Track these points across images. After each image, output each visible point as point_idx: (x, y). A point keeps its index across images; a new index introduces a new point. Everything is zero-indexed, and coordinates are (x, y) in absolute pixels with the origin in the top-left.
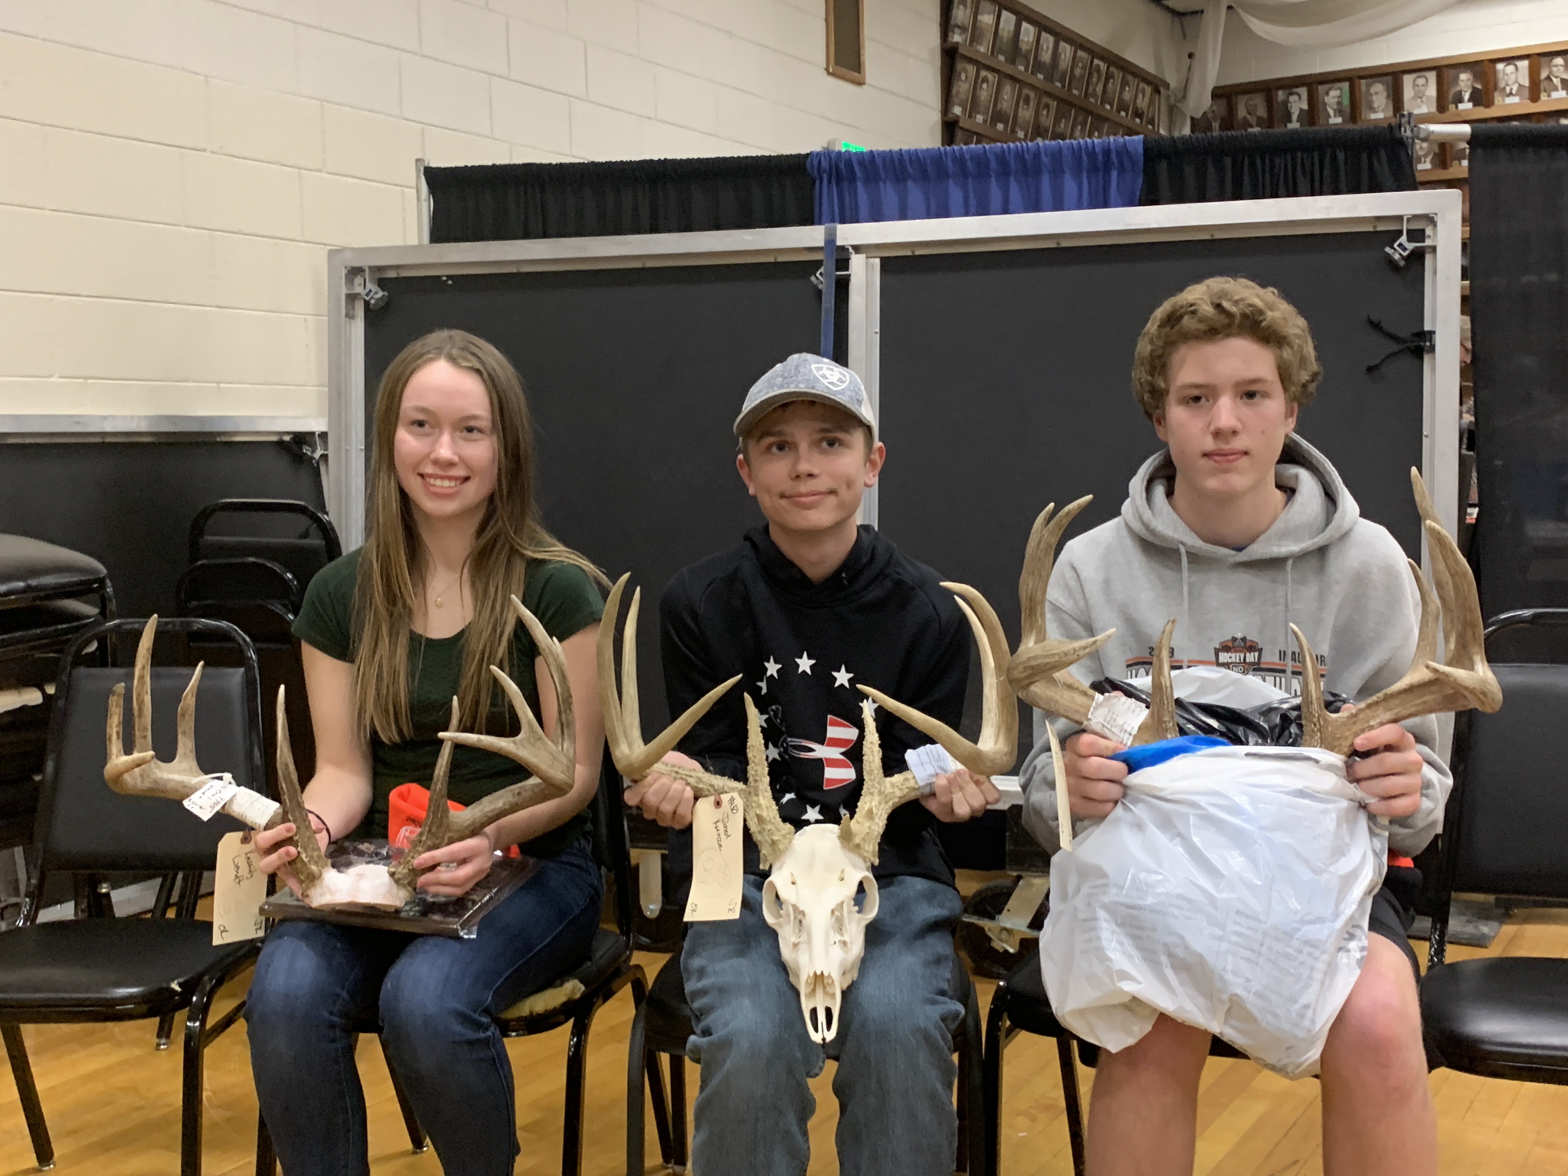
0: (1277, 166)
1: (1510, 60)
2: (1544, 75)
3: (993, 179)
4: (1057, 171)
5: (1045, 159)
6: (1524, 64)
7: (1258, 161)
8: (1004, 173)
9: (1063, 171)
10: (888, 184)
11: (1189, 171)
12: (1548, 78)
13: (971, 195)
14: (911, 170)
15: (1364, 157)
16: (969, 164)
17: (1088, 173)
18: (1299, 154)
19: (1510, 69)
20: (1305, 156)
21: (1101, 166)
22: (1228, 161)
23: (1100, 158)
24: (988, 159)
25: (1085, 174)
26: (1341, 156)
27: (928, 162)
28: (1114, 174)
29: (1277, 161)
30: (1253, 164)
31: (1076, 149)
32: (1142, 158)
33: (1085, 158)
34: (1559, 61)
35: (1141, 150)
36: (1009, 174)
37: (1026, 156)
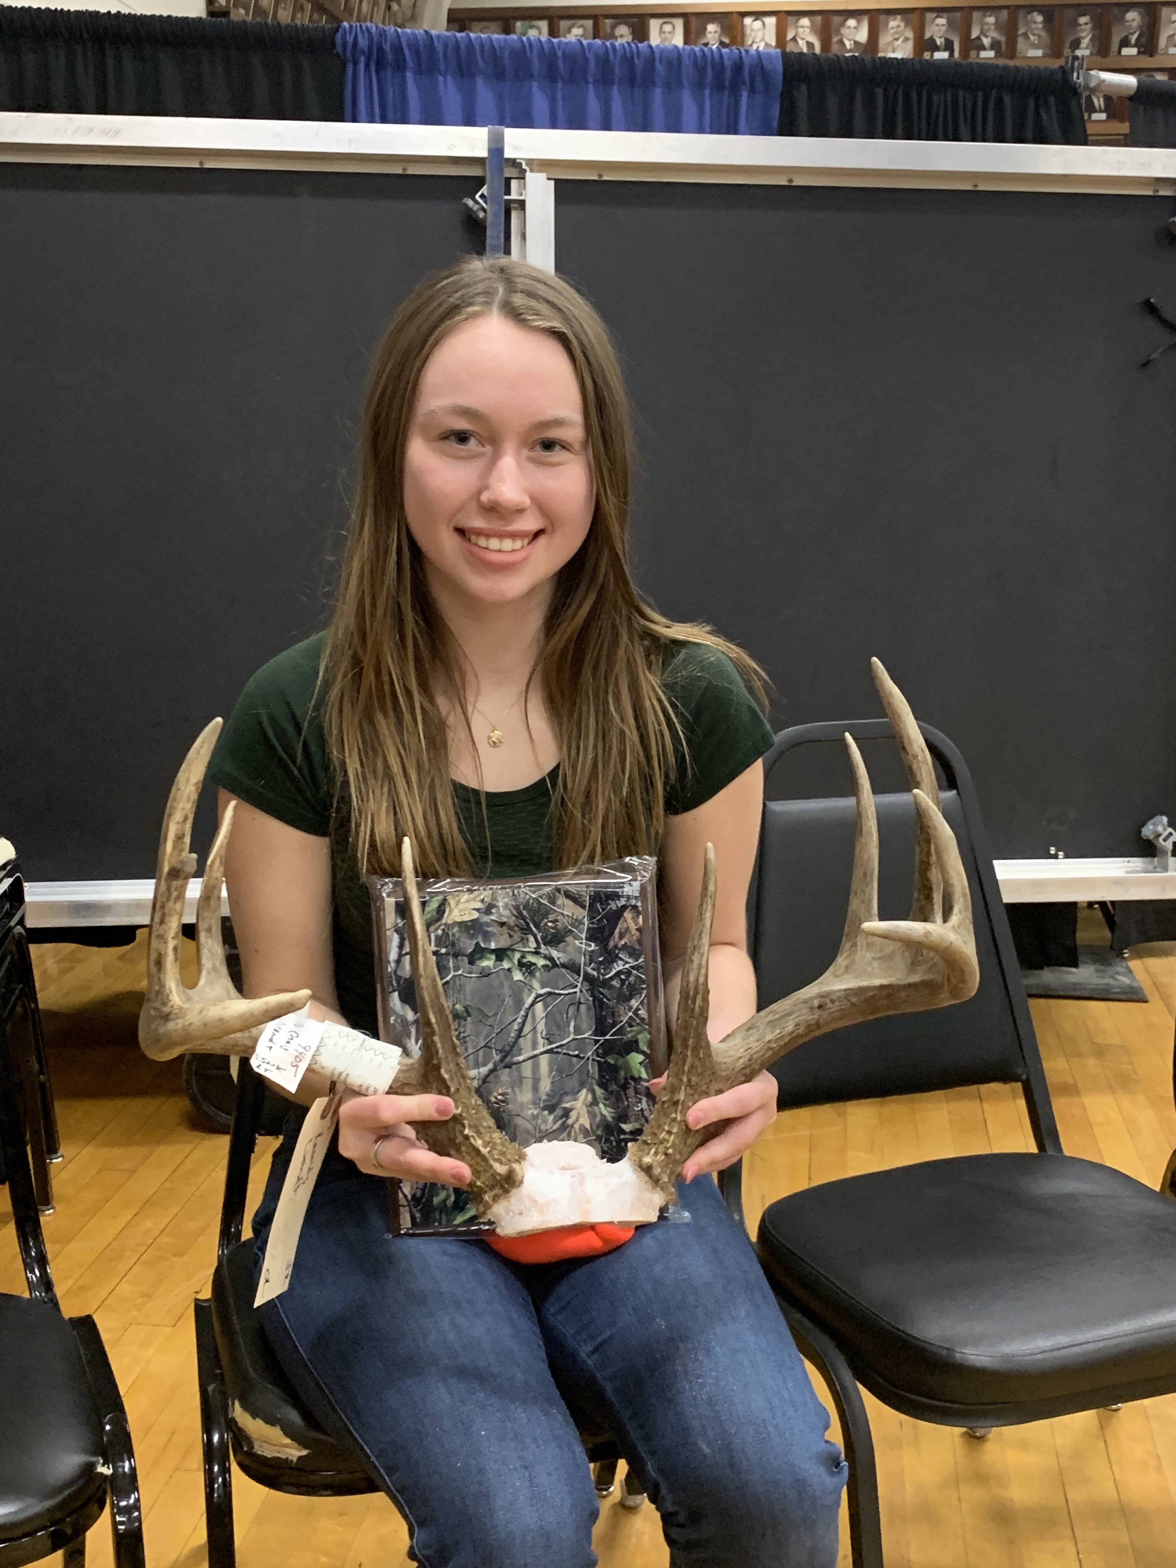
0: (935, 106)
1: (758, 15)
2: (790, 35)
3: (591, 86)
4: (673, 84)
5: (660, 68)
6: (771, 21)
7: (914, 96)
8: (605, 80)
9: (680, 84)
10: (449, 78)
11: (833, 102)
12: (794, 39)
13: (560, 105)
14: (480, 62)
15: (1032, 102)
16: (561, 63)
17: (711, 89)
18: (961, 93)
19: (758, 24)
20: (967, 95)
21: (727, 84)
22: (879, 92)
23: (728, 74)
24: (586, 59)
25: (707, 92)
26: (1007, 100)
27: (506, 55)
28: (745, 95)
29: (935, 98)
30: (907, 97)
31: (699, 59)
32: (780, 78)
33: (709, 70)
34: (805, 22)
35: (780, 68)
36: (612, 83)
37: (636, 61)
